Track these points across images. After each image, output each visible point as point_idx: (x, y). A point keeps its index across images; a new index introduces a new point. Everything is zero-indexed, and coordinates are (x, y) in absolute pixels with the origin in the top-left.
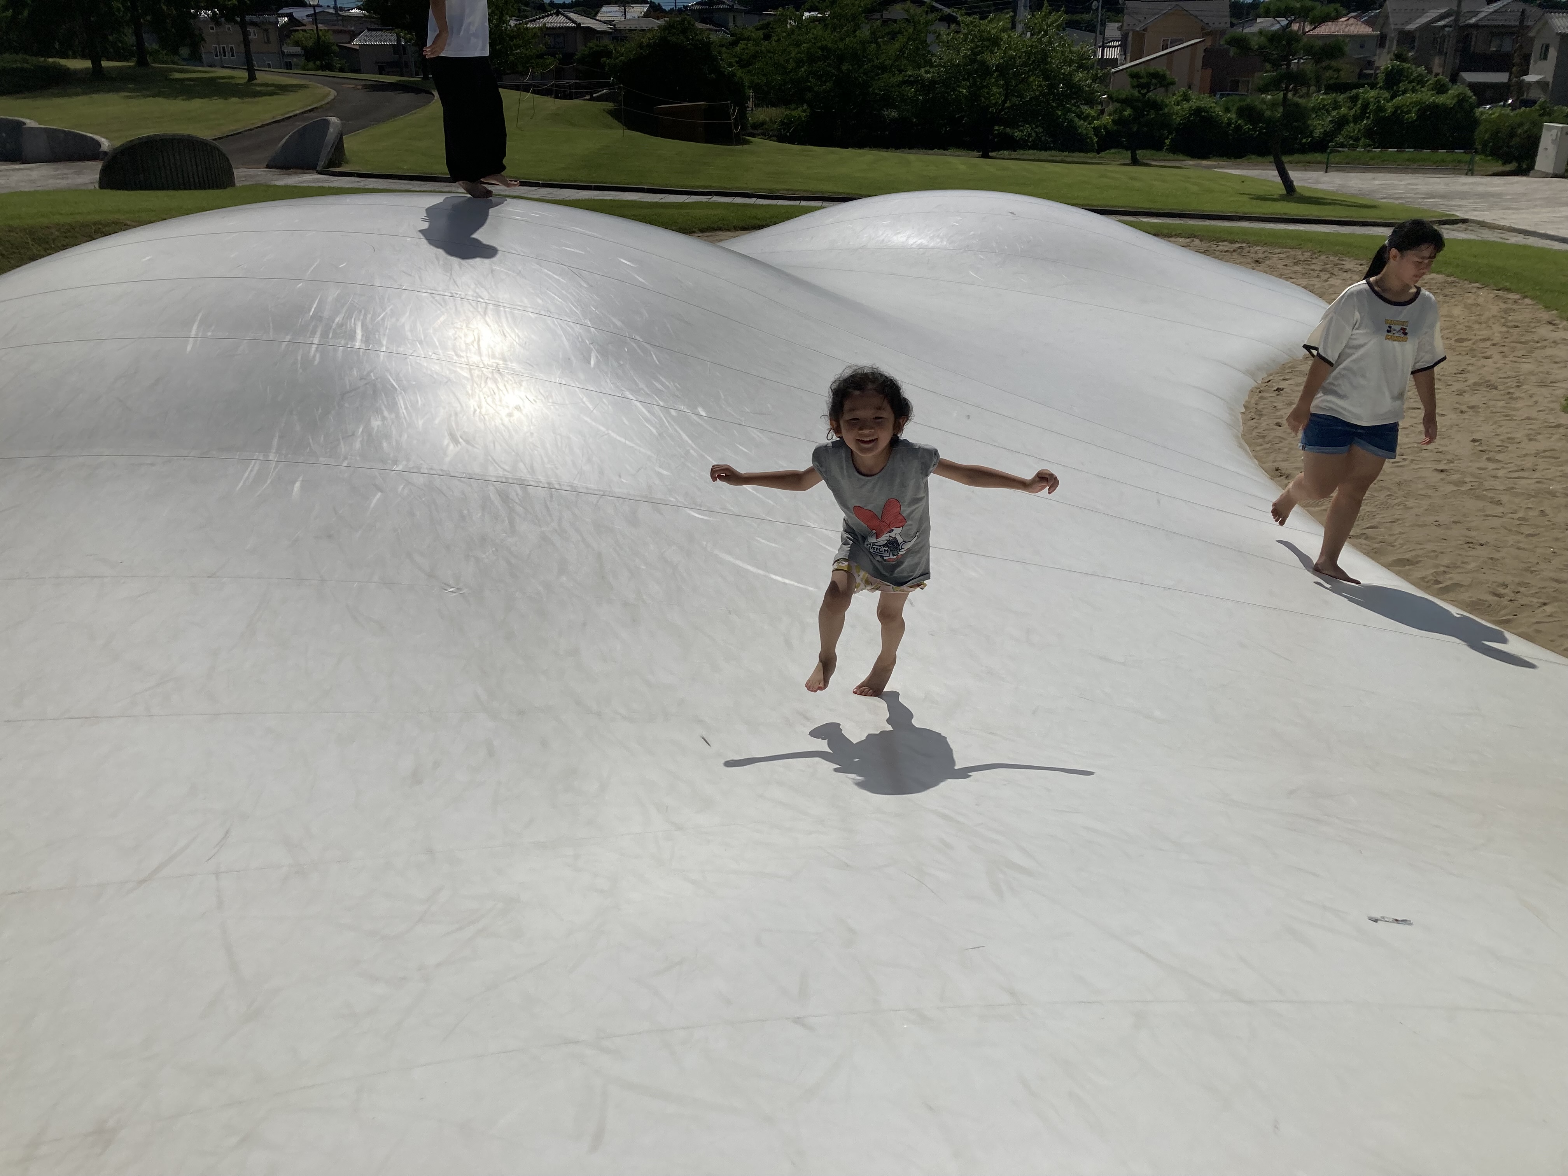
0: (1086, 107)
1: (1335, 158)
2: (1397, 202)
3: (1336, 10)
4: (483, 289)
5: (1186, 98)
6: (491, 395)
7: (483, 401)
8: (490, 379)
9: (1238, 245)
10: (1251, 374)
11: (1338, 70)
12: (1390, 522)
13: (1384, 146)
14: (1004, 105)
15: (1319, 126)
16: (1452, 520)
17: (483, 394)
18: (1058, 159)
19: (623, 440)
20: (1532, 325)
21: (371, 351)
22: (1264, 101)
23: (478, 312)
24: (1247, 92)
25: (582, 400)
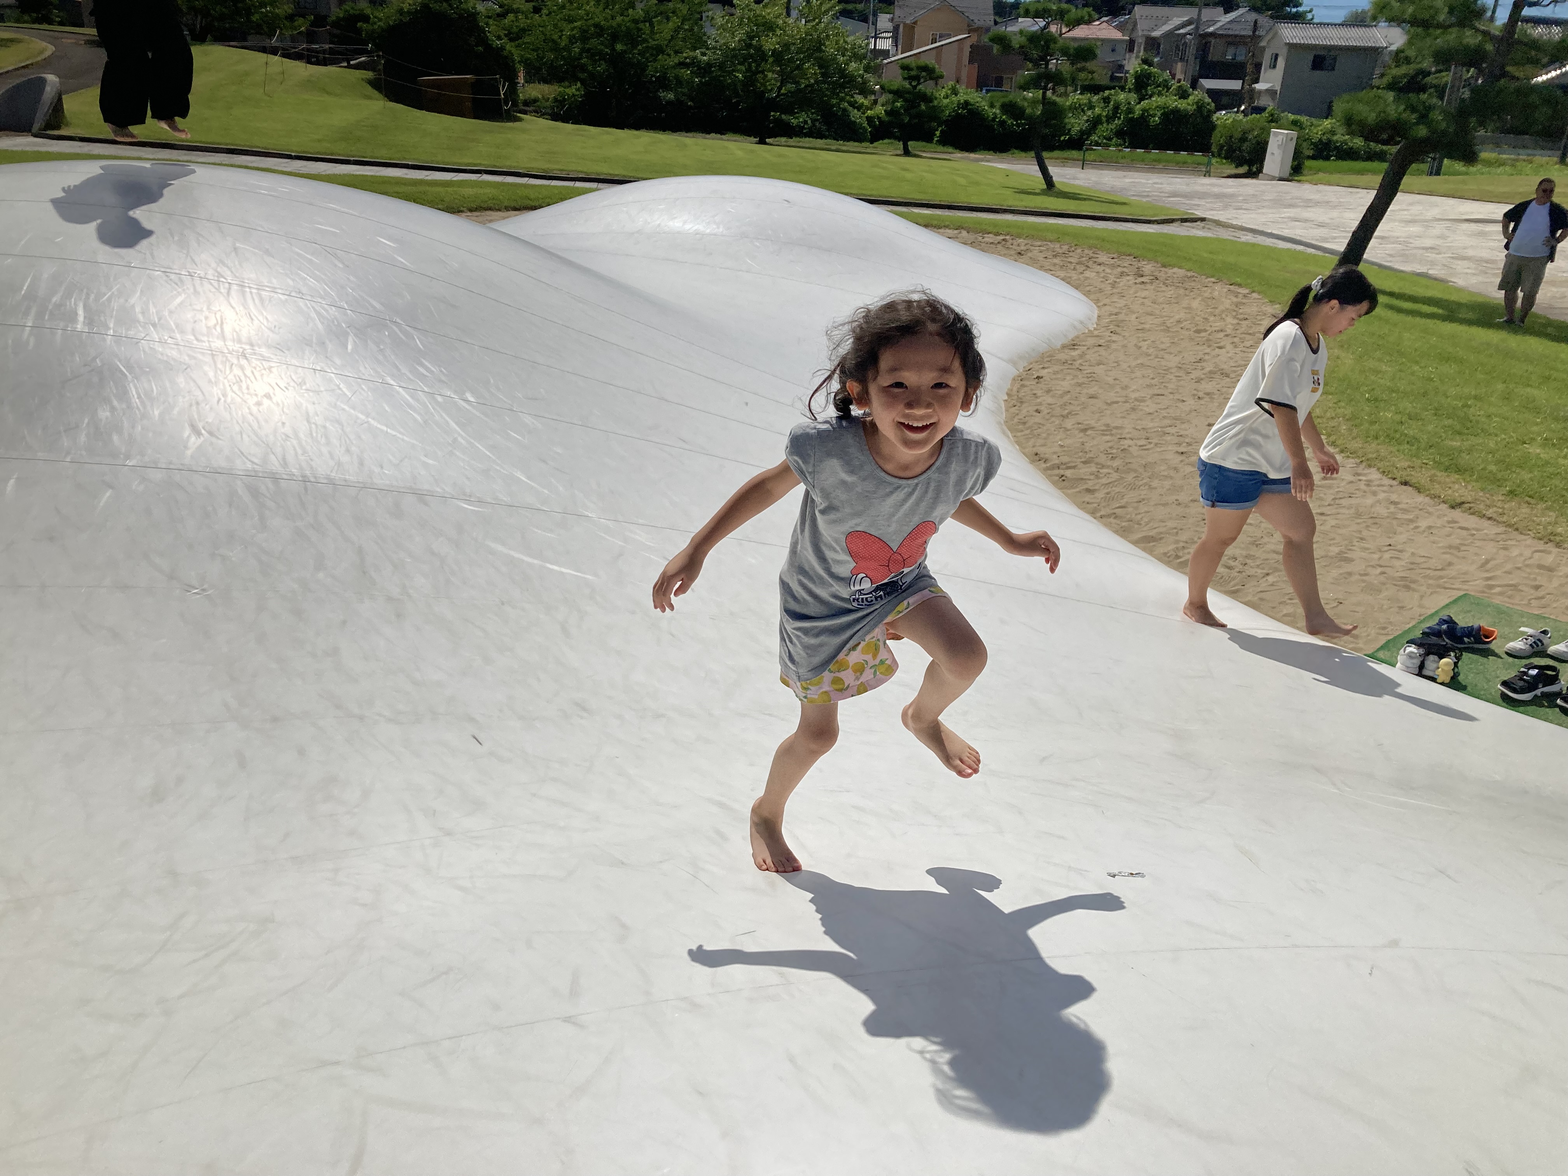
0: (859, 97)
1: (1090, 156)
2: (1144, 200)
3: (1090, 15)
4: (225, 269)
5: (955, 92)
6: (237, 382)
7: (228, 389)
8: (236, 365)
9: (1002, 237)
10: (1013, 362)
11: (1092, 72)
12: (1137, 502)
13: (1134, 146)
14: (779, 92)
15: (1076, 124)
16: (1191, 498)
17: (228, 381)
18: (833, 148)
19: (385, 428)
20: (1259, 318)
21: (95, 335)
22: (1025, 99)
23: (221, 293)
24: (1011, 88)
25: (338, 386)
